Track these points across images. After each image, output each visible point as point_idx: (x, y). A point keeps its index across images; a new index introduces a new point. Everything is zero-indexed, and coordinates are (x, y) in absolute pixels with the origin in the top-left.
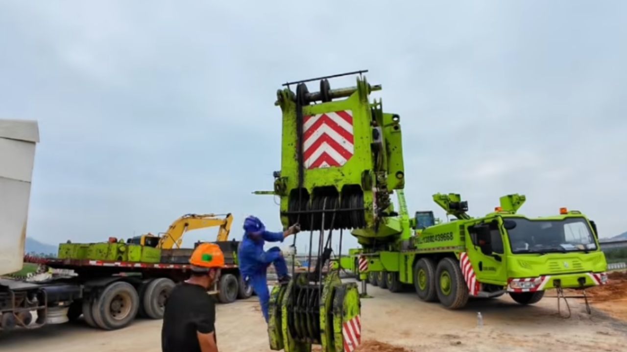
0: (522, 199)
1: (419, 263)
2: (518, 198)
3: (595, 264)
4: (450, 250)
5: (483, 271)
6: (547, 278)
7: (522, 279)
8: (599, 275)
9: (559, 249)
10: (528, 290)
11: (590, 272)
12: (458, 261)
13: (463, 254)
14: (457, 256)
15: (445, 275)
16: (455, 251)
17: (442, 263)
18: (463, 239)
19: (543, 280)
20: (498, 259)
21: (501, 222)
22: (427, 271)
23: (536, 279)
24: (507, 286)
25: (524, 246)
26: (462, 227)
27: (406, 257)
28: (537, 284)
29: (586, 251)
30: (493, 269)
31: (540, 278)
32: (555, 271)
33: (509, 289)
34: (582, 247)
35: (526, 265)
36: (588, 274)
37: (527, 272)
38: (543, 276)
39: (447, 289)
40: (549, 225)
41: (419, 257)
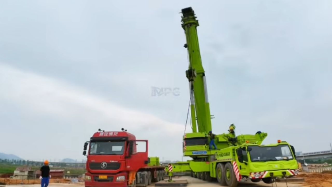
0: (265, 135)
1: (218, 165)
2: (263, 134)
3: (291, 165)
4: (229, 160)
5: (242, 170)
6: (267, 172)
7: (255, 173)
8: (293, 171)
9: (274, 159)
10: (258, 178)
11: (289, 169)
12: (232, 165)
13: (234, 162)
14: (232, 163)
15: (228, 171)
16: (231, 161)
17: (227, 165)
18: (234, 155)
19: (264, 173)
20: (246, 164)
21: (246, 148)
22: (221, 169)
23: (262, 173)
24: (249, 176)
25: (257, 158)
26: (234, 150)
27: (213, 164)
28: (262, 175)
29: (288, 160)
30: (245, 169)
31: (264, 172)
32: (271, 169)
33: (250, 177)
34: (285, 158)
35: (257, 167)
36: (287, 170)
37: (257, 170)
38: (265, 171)
39: (229, 177)
40: (270, 149)
41: (217, 163)
